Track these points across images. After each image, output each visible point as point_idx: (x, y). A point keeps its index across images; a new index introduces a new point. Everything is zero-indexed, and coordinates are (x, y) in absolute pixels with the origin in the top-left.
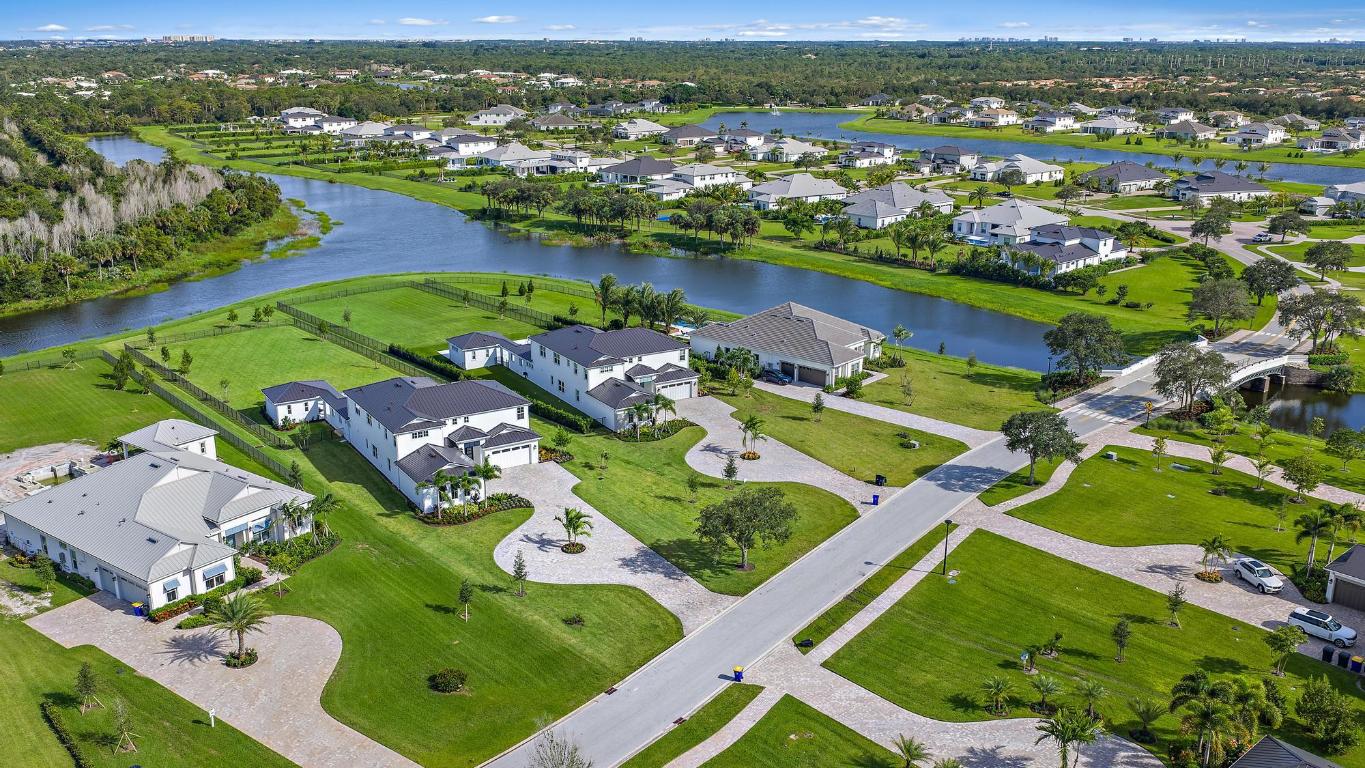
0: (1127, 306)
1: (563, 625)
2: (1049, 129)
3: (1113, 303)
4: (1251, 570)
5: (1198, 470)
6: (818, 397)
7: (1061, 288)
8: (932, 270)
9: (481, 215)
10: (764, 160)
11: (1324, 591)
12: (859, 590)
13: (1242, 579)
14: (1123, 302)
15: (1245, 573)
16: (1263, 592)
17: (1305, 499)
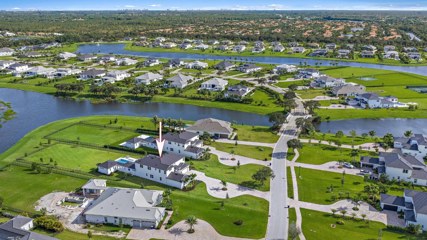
0: (263, 105)
1: (244, 206)
2: (186, 48)
3: (259, 105)
4: (347, 164)
5: (316, 145)
6: (236, 142)
7: (244, 102)
8: (210, 100)
9: (57, 94)
10: (120, 65)
11: (360, 166)
12: (288, 184)
13: (345, 166)
14: (262, 105)
15: (346, 165)
16: (351, 168)
17: (339, 148)
